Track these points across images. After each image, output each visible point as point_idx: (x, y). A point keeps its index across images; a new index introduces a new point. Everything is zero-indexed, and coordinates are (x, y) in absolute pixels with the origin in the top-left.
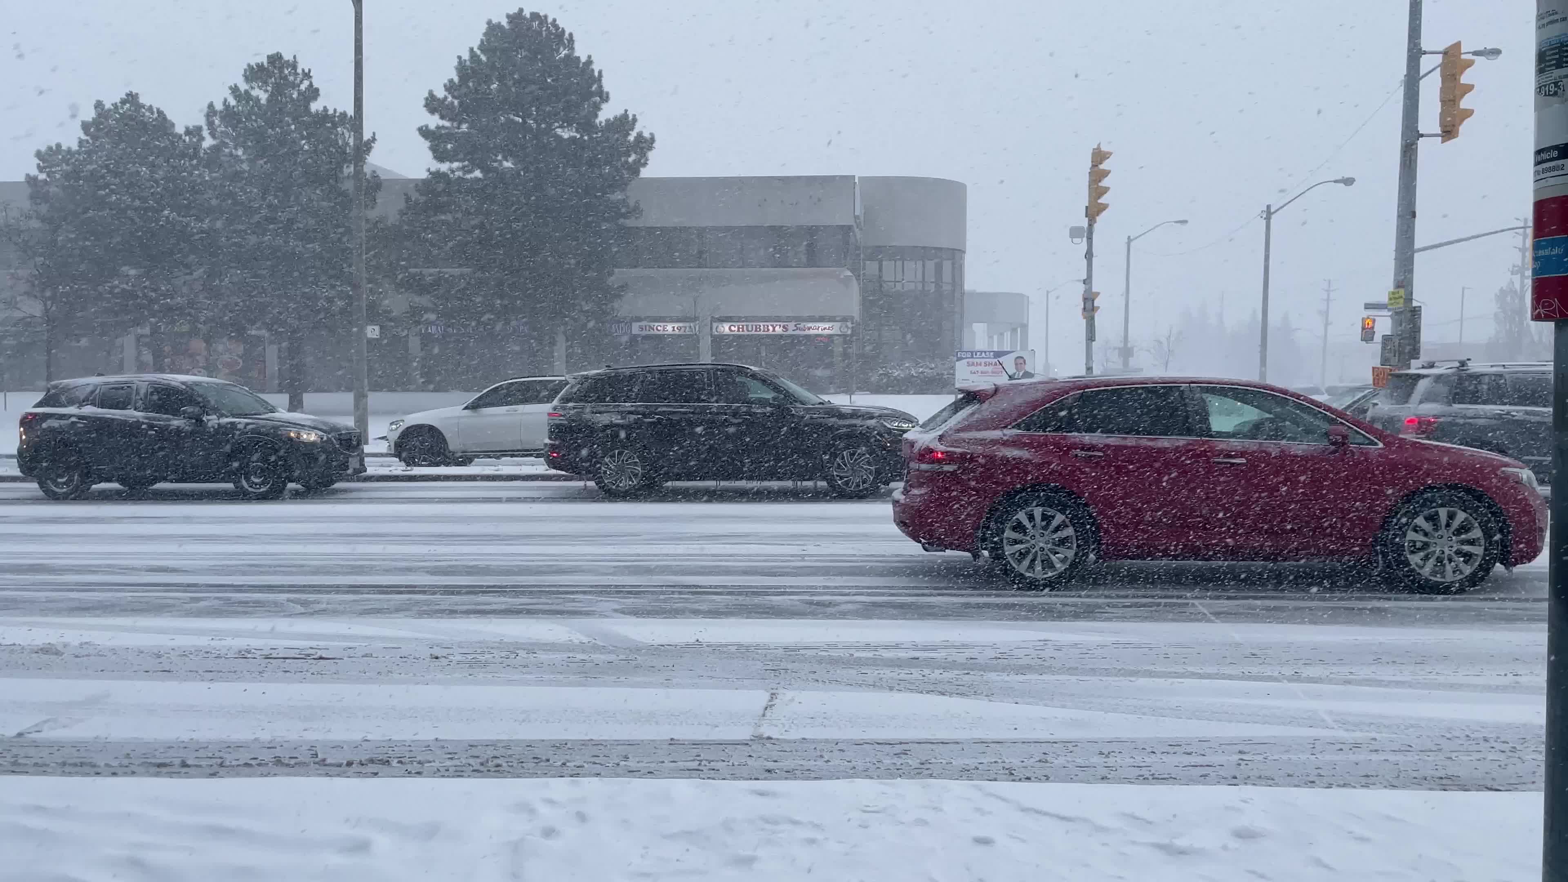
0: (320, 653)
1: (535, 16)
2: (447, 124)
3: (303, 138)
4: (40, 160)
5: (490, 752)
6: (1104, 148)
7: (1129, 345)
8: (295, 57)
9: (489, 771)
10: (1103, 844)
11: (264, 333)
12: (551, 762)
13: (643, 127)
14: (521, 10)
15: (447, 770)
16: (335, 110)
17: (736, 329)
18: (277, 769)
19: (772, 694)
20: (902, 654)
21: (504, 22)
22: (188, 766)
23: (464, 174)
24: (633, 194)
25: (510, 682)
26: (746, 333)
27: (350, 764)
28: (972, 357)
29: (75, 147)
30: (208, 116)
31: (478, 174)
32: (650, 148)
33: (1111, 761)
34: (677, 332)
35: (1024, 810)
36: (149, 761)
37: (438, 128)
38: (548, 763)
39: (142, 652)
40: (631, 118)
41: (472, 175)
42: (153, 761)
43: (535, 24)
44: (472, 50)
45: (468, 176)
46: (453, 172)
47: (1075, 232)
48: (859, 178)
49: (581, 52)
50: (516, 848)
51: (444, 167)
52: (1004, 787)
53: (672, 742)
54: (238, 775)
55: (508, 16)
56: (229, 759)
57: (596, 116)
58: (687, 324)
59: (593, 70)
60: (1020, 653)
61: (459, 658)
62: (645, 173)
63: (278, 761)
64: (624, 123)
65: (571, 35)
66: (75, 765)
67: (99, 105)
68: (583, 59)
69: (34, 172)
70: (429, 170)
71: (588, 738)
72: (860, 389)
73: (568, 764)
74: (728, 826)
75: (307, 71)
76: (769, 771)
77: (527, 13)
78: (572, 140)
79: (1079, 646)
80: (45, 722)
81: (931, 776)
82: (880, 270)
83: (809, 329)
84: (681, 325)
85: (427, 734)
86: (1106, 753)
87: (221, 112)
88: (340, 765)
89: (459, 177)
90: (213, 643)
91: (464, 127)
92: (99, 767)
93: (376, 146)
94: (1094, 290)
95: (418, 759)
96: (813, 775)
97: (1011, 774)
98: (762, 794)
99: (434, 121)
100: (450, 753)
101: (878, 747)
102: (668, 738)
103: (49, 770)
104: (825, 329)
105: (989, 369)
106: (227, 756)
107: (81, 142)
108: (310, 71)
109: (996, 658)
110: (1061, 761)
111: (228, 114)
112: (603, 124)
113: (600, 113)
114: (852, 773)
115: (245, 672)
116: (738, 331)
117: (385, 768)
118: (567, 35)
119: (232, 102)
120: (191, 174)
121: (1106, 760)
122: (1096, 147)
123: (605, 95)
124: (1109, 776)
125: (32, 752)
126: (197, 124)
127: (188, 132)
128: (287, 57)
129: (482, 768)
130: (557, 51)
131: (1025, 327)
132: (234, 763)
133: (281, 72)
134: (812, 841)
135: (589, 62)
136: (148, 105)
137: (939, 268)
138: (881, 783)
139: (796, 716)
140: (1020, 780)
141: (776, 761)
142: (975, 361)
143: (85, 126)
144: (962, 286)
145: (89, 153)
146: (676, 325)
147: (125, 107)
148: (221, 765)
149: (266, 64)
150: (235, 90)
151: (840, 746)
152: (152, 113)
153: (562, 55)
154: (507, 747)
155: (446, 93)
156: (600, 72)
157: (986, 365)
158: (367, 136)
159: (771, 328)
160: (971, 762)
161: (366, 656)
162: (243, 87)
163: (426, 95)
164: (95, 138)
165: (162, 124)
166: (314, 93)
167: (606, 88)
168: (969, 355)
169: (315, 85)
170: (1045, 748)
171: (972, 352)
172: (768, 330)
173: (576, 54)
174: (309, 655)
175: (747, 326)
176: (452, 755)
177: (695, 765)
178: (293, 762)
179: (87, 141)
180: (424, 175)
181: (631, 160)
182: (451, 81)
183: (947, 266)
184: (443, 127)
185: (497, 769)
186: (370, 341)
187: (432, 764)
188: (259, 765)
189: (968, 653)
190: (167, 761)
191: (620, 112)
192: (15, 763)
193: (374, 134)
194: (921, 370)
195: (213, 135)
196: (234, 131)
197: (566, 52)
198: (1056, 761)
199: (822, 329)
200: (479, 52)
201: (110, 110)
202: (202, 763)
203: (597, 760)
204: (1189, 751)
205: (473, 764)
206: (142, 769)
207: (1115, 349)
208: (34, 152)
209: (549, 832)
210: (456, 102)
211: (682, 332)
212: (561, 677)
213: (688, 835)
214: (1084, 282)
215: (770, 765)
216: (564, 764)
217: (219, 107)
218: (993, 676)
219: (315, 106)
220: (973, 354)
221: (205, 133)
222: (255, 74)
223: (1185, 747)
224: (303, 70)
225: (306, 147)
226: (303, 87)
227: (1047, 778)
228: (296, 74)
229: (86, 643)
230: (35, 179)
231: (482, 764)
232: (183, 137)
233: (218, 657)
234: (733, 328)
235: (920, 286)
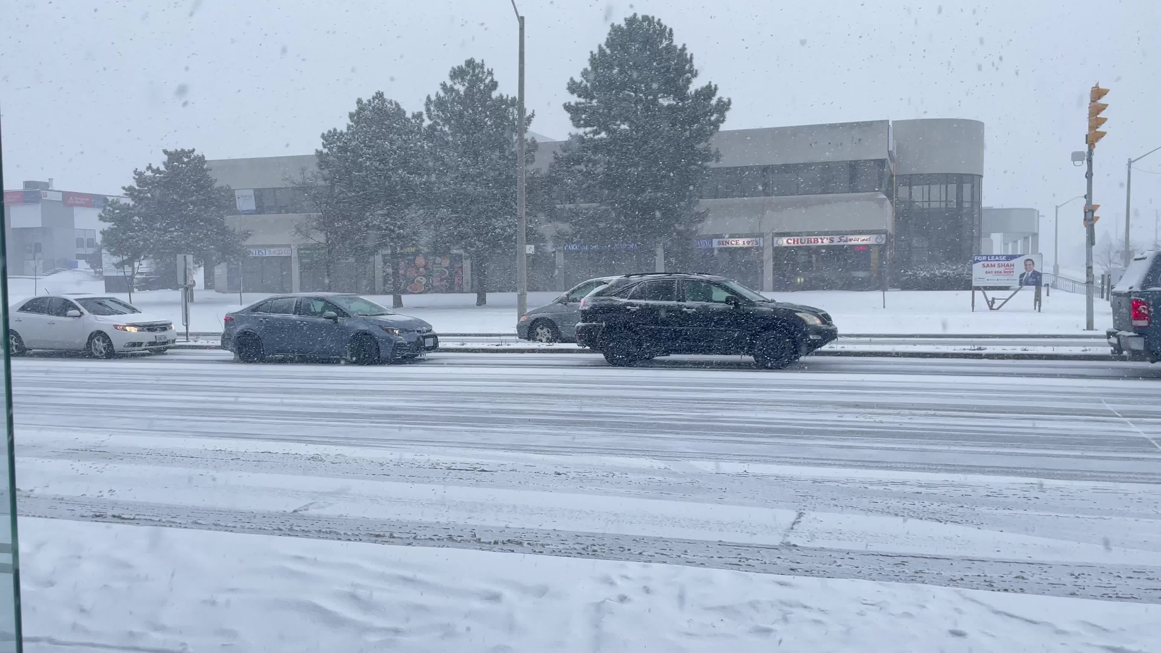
0: (483, 467)
1: (645, 18)
2: (582, 100)
3: (487, 116)
4: (324, 139)
5: (590, 542)
6: (1101, 86)
7: (1130, 249)
8: (483, 61)
9: (588, 554)
10: (1063, 644)
11: (461, 252)
12: (632, 551)
13: (722, 94)
14: (635, 15)
15: (560, 552)
16: (508, 96)
17: (792, 242)
18: (450, 543)
19: (801, 513)
20: (907, 489)
21: (623, 24)
22: (394, 537)
23: (594, 136)
24: (714, 144)
25: (607, 493)
26: (800, 244)
27: (496, 543)
28: (987, 260)
29: (345, 130)
30: (427, 105)
31: (603, 135)
32: (727, 109)
33: (1080, 582)
34: (746, 245)
35: (997, 613)
36: (371, 532)
37: (577, 104)
38: (629, 552)
39: (372, 462)
40: (713, 87)
41: (599, 136)
42: (373, 533)
43: (645, 24)
44: (600, 46)
45: (596, 137)
46: (586, 134)
47: (1076, 156)
48: (893, 122)
49: (678, 42)
50: (599, 607)
51: (581, 131)
52: (984, 595)
53: (720, 543)
54: (424, 545)
55: (625, 19)
56: (421, 534)
57: (688, 88)
58: (754, 239)
59: (686, 54)
60: (1010, 493)
61: (574, 475)
62: (723, 127)
63: (450, 538)
64: (709, 91)
65: (671, 30)
66: (326, 532)
67: (359, 101)
68: (680, 47)
69: (320, 148)
70: (570, 134)
71: (659, 536)
72: (893, 287)
73: (644, 553)
74: (754, 605)
75: (490, 70)
76: (792, 569)
77: (639, 17)
78: (669, 107)
79: (1061, 490)
80: (311, 504)
81: (923, 582)
82: (911, 193)
83: (850, 240)
84: (749, 239)
85: (548, 526)
86: (1077, 574)
87: (435, 101)
88: (490, 543)
89: (591, 138)
90: (416, 458)
91: (594, 102)
92: (341, 534)
93: (534, 121)
94: (1094, 203)
95: (540, 543)
96: (827, 575)
97: (990, 585)
98: (781, 584)
99: (574, 99)
100: (562, 540)
101: (881, 558)
102: (718, 540)
103: (311, 535)
104: (863, 240)
105: (1002, 269)
106: (418, 532)
107: (349, 128)
108: (492, 69)
109: (987, 496)
110: (1036, 578)
111: (440, 103)
112: (693, 93)
113: (690, 86)
114: (858, 575)
115: (434, 478)
116: (794, 243)
117: (520, 548)
118: (668, 30)
119: (442, 94)
120: (415, 145)
121: (1075, 580)
122: (1094, 86)
123: (695, 72)
124: (1077, 593)
125: (301, 523)
126: (420, 110)
127: (414, 116)
128: (478, 61)
129: (583, 552)
130: (661, 42)
131: (1035, 235)
132: (423, 537)
133: (474, 71)
134: (817, 622)
135: (684, 49)
136: (390, 99)
137: (960, 190)
138: (880, 584)
139: (817, 531)
140: (999, 590)
141: (798, 563)
142: (990, 263)
143: (351, 116)
144: (980, 203)
145: (353, 134)
146: (746, 240)
147: (375, 102)
148: (415, 538)
149: (464, 66)
150: (444, 86)
151: (852, 555)
152: (392, 104)
153: (664, 45)
154: (602, 539)
155: (582, 79)
156: (692, 55)
157: (999, 266)
158: (528, 113)
159: (820, 241)
160: (958, 575)
161: (513, 470)
162: (449, 83)
163: (568, 81)
164: (357, 123)
165: (399, 112)
166: (494, 85)
167: (696, 67)
168: (985, 258)
169: (495, 79)
170: (1023, 567)
171: (987, 256)
172: (818, 242)
173: (674, 43)
174: (475, 468)
175: (801, 240)
176: (563, 542)
177: (736, 561)
178: (459, 539)
179: (352, 126)
180: (565, 138)
181: (713, 118)
182: (586, 70)
183: (967, 188)
184: (580, 103)
185: (594, 553)
186: (528, 256)
187: (551, 547)
188: (438, 539)
189: (963, 491)
190: (382, 534)
191: (705, 84)
192: (291, 529)
193: (533, 111)
194: (944, 271)
195: (430, 118)
196: (443, 114)
197: (667, 42)
198: (1031, 579)
199: (860, 240)
200: (605, 47)
201: (366, 104)
202: (402, 536)
203: (664, 552)
204: (1151, 577)
205: (578, 548)
206: (366, 538)
207: (1118, 252)
208: (320, 135)
209: (623, 599)
210: (589, 85)
211: (750, 245)
212: (642, 492)
213: (723, 608)
214: (1085, 197)
215: (794, 566)
216: (640, 553)
217: (433, 98)
218: (984, 510)
219: (495, 95)
220: (989, 257)
221: (425, 116)
222: (457, 74)
223: (1149, 574)
224: (488, 70)
225: (489, 123)
226: (487, 81)
227: (1022, 590)
228: (483, 72)
229: (339, 455)
230: (322, 152)
231: (584, 549)
232: (411, 120)
233: (419, 467)
234: (790, 241)
235: (943, 205)
